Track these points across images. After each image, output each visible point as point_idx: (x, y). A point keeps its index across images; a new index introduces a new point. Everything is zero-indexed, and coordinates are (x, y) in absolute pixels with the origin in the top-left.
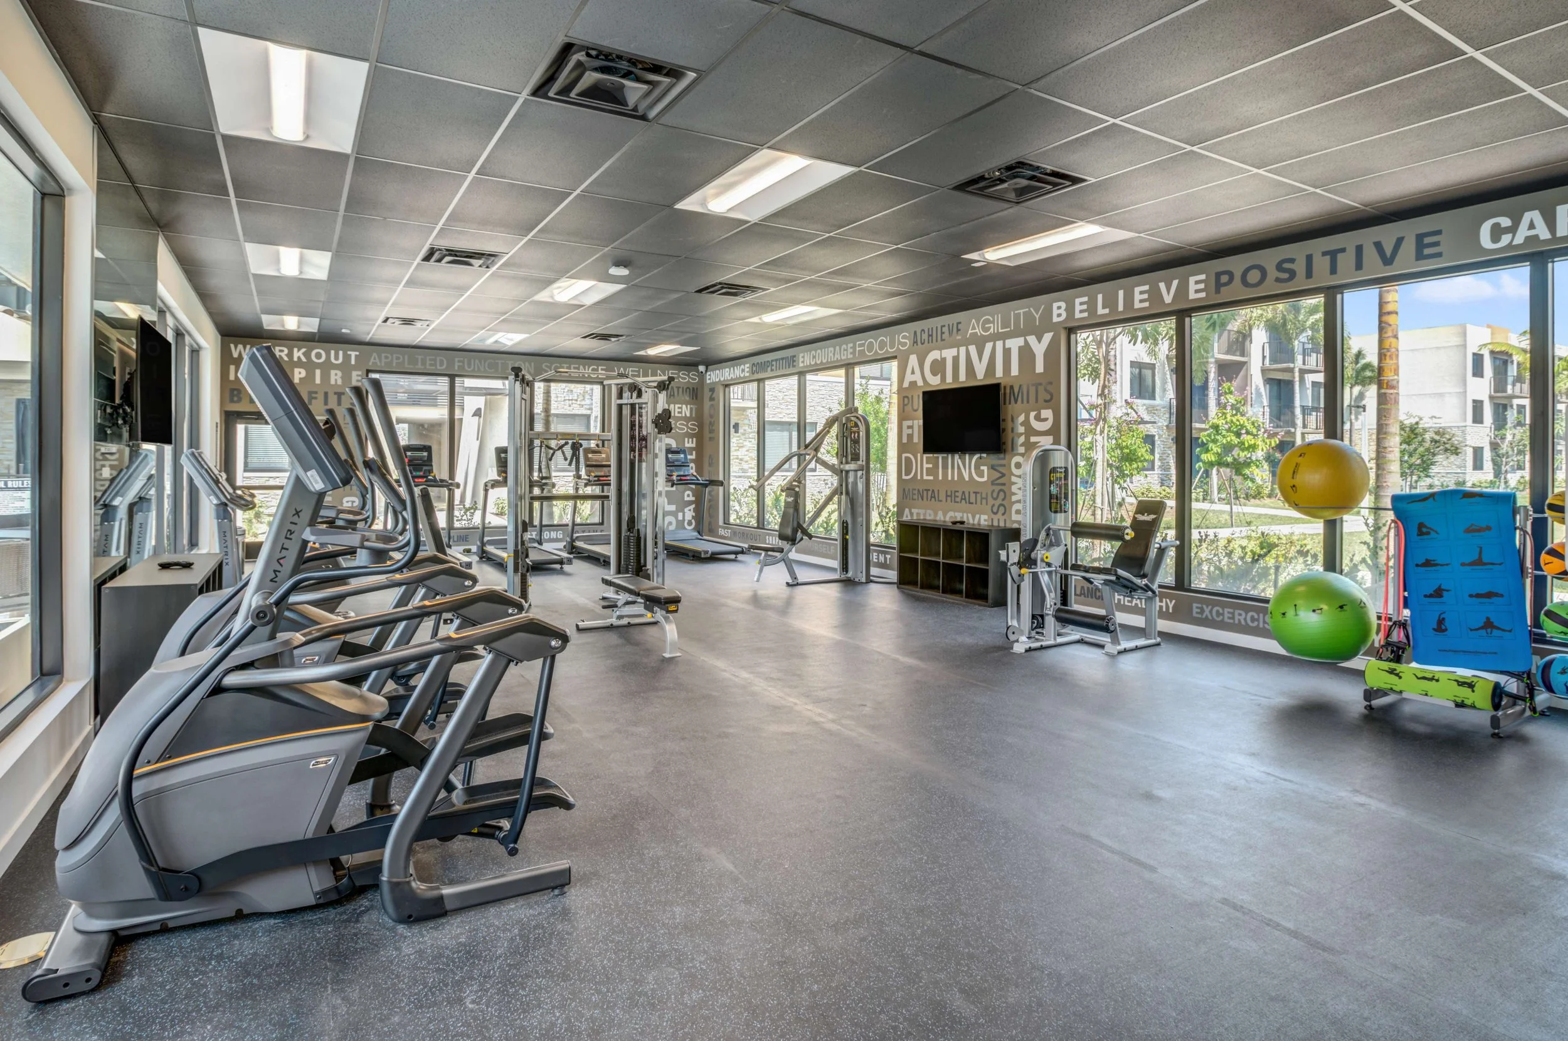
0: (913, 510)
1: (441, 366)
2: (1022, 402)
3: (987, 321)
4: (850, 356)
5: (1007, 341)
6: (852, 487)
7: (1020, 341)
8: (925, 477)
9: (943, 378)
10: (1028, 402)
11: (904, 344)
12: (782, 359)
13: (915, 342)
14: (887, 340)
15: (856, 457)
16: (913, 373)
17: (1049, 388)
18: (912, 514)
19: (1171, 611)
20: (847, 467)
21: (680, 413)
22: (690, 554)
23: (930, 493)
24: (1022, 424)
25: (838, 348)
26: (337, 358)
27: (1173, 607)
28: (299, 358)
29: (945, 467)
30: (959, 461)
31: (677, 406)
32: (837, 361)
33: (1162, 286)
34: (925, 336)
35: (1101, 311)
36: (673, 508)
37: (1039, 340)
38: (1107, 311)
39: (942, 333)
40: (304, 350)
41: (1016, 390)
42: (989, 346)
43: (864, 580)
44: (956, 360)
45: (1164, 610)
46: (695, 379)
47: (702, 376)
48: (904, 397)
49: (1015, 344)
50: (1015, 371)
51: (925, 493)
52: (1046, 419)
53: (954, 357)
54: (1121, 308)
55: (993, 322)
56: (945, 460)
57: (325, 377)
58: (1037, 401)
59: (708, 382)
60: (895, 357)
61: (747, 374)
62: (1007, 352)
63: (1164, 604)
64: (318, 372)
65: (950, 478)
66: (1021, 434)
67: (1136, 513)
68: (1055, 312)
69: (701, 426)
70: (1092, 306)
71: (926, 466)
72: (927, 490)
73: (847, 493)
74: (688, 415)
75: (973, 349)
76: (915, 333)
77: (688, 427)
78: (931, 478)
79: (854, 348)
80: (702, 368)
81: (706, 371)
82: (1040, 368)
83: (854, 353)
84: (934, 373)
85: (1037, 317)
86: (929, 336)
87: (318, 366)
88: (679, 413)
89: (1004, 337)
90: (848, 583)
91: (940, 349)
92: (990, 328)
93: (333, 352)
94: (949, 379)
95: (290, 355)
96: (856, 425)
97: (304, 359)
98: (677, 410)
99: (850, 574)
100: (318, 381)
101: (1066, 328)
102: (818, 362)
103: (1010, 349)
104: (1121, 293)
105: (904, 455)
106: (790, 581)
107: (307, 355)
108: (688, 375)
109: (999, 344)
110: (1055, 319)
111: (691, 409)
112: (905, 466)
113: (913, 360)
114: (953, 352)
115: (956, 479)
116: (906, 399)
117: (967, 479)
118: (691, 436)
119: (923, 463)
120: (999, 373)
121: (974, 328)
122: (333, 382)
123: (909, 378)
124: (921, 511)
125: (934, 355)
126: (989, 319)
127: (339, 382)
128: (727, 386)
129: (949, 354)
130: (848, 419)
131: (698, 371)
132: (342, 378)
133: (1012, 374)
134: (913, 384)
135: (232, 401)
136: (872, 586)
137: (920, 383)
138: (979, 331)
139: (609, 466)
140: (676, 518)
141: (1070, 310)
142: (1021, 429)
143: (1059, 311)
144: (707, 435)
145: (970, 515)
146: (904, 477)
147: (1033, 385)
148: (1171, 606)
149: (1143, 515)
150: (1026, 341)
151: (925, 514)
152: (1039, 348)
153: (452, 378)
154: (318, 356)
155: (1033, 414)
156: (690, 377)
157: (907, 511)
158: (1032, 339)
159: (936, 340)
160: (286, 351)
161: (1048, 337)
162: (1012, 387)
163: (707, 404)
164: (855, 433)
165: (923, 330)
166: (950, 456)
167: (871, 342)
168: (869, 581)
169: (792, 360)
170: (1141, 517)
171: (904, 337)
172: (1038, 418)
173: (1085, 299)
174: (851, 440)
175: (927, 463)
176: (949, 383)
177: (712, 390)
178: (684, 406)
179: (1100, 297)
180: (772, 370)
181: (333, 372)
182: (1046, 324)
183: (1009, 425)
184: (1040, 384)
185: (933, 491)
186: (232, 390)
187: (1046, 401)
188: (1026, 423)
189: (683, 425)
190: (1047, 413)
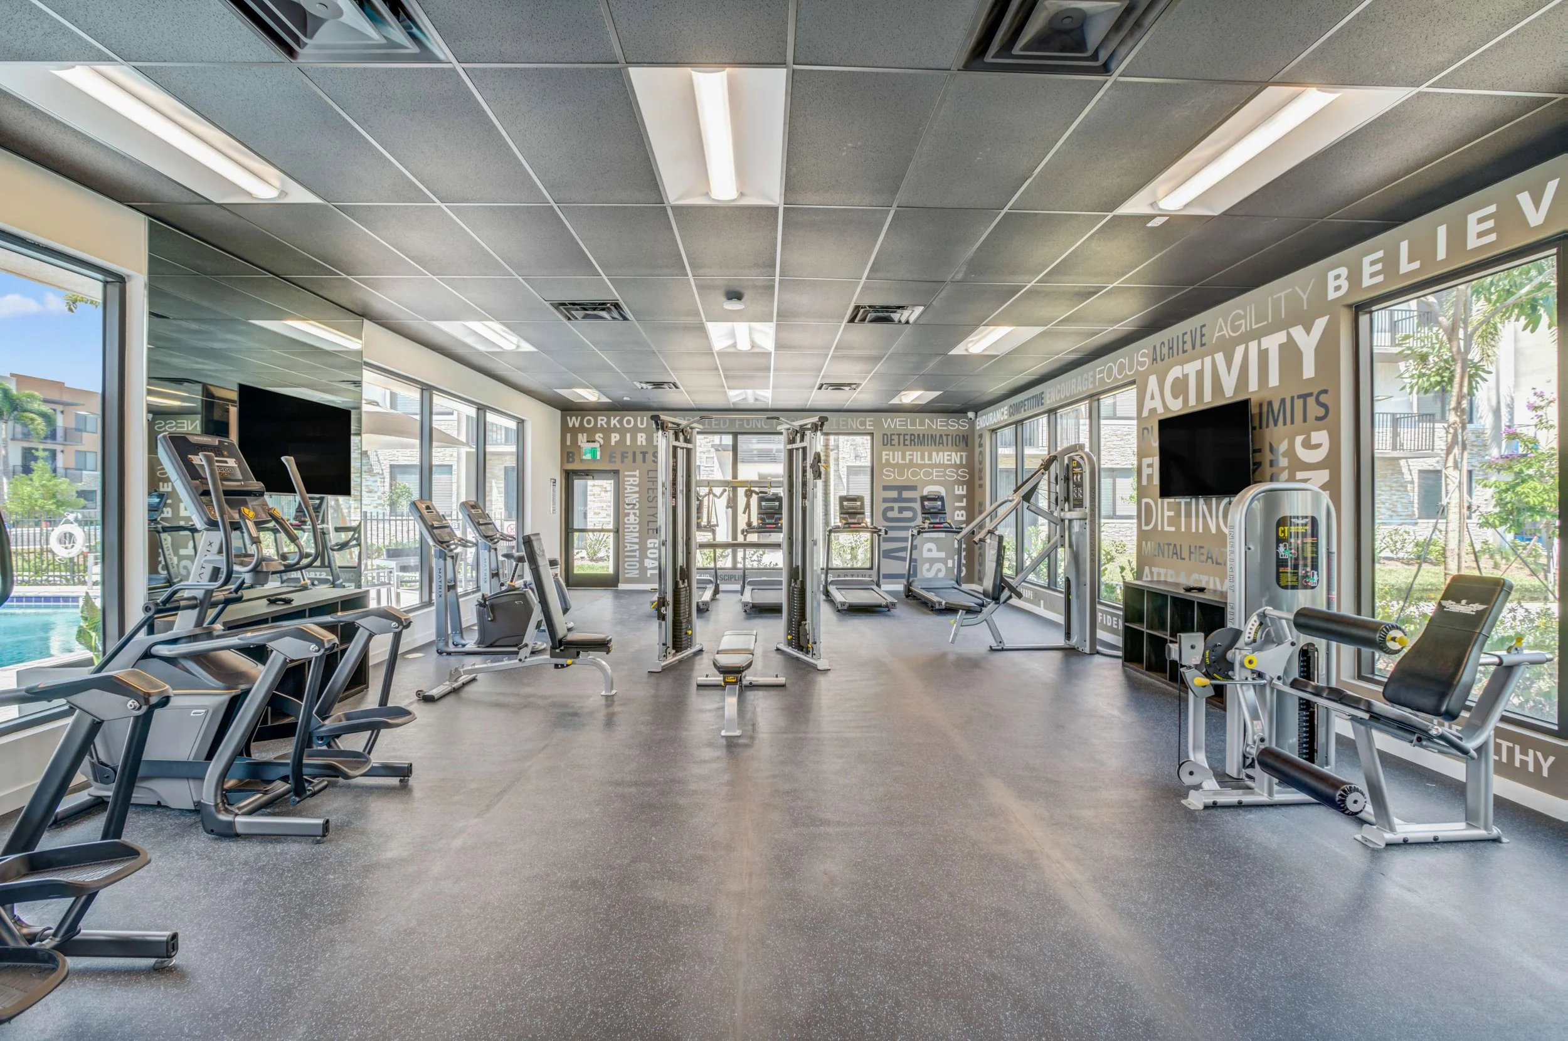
0: (1154, 569)
1: (724, 425)
2: (1285, 424)
3: (1238, 317)
4: (1091, 386)
5: (1263, 340)
6: (1077, 539)
7: (1281, 337)
8: (1167, 528)
9: (1186, 401)
10: (1292, 422)
11: (1142, 364)
12: (1033, 397)
13: (1155, 360)
14: (1126, 361)
15: (1079, 504)
16: (1152, 398)
17: (1323, 398)
18: (1152, 573)
19: (1545, 774)
20: (1068, 515)
21: (950, 460)
22: (930, 605)
23: (1171, 547)
24: (1284, 455)
25: (1079, 378)
26: (642, 423)
27: (1550, 769)
28: (615, 424)
29: (1188, 515)
30: (1205, 507)
31: (946, 453)
32: (1080, 393)
33: (1524, 199)
34: (1165, 350)
35: (1405, 267)
36: (942, 555)
37: (1308, 331)
38: (1416, 265)
39: (1184, 343)
40: (618, 418)
41: (1276, 407)
42: (1240, 351)
43: (1087, 650)
44: (1200, 374)
45: (1531, 769)
46: (965, 426)
47: (972, 423)
48: (1144, 429)
49: (1273, 342)
50: (1274, 380)
51: (1166, 547)
52: (1318, 446)
53: (1197, 372)
54: (1441, 254)
55: (1245, 317)
56: (1188, 505)
57: (634, 439)
58: (1305, 420)
59: (978, 428)
60: (1133, 382)
61: (1006, 417)
62: (1263, 355)
63: (1530, 759)
64: (628, 435)
65: (1194, 530)
66: (1284, 469)
67: (1444, 598)
68: (1331, 284)
69: (971, 473)
70: (1390, 263)
71: (1167, 514)
72: (1169, 544)
73: (1071, 546)
74: (958, 462)
75: (1220, 357)
76: (1155, 347)
77: (958, 475)
78: (1173, 529)
79: (1094, 376)
80: (971, 415)
81: (976, 417)
82: (1309, 371)
83: (1094, 382)
84: (1175, 397)
85: (1305, 297)
86: (1170, 348)
87: (629, 430)
88: (948, 460)
89: (1257, 335)
90: (1070, 652)
91: (1182, 364)
92: (1241, 325)
93: (639, 418)
94: (1192, 401)
95: (608, 423)
96: (1079, 465)
97: (618, 426)
98: (946, 458)
99: (1074, 641)
100: (628, 443)
101: (1350, 306)
102: (1063, 397)
103: (1267, 350)
104: (1442, 231)
105: (1144, 500)
106: (994, 645)
107: (621, 422)
108: (958, 423)
109: (1253, 346)
110: (1332, 295)
111: (961, 456)
112: (1144, 515)
113: (1153, 381)
114: (1195, 365)
115: (1201, 531)
116: (1146, 431)
117: (1214, 531)
118: (962, 483)
119: (1165, 509)
120: (1253, 386)
121: (1221, 330)
122: (639, 443)
123: (1149, 405)
124: (1162, 571)
125: (1176, 372)
126: (1238, 314)
127: (644, 443)
128: (994, 431)
129: (1191, 368)
130: (1071, 459)
131: (967, 417)
132: (646, 439)
133: (1271, 385)
134: (1153, 411)
135: (568, 462)
136: (1097, 659)
137: (1160, 410)
138: (1227, 332)
139: (863, 513)
140: (946, 565)
141: (1355, 277)
142: (1283, 462)
143: (1338, 283)
144: (977, 482)
145: (1217, 579)
146: (1144, 528)
147: (1299, 397)
148: (1546, 766)
149: (1458, 602)
150: (1289, 335)
151: (1166, 575)
152: (1307, 341)
153: (735, 435)
154: (629, 422)
155: (1299, 439)
156: (959, 425)
157: (1147, 569)
158: (1298, 332)
159: (1179, 352)
160: (605, 420)
161: (1320, 324)
162: (1270, 404)
163: (977, 450)
164: (1077, 474)
165: (1163, 343)
166: (1194, 500)
167: (1111, 367)
168: (1095, 652)
169: (1039, 399)
170: (1452, 606)
171: (1143, 355)
172: (1307, 445)
173: (1380, 254)
174: (1074, 483)
175: (1168, 510)
176: (1193, 405)
177: (981, 436)
178: (954, 454)
179: (1404, 246)
180: (1025, 411)
181: (639, 435)
182: (1321, 305)
183: (1268, 456)
184: (1311, 395)
185: (1175, 545)
186: (568, 453)
187: (1318, 419)
188: (1291, 453)
189: (953, 472)
190: (1321, 437)
